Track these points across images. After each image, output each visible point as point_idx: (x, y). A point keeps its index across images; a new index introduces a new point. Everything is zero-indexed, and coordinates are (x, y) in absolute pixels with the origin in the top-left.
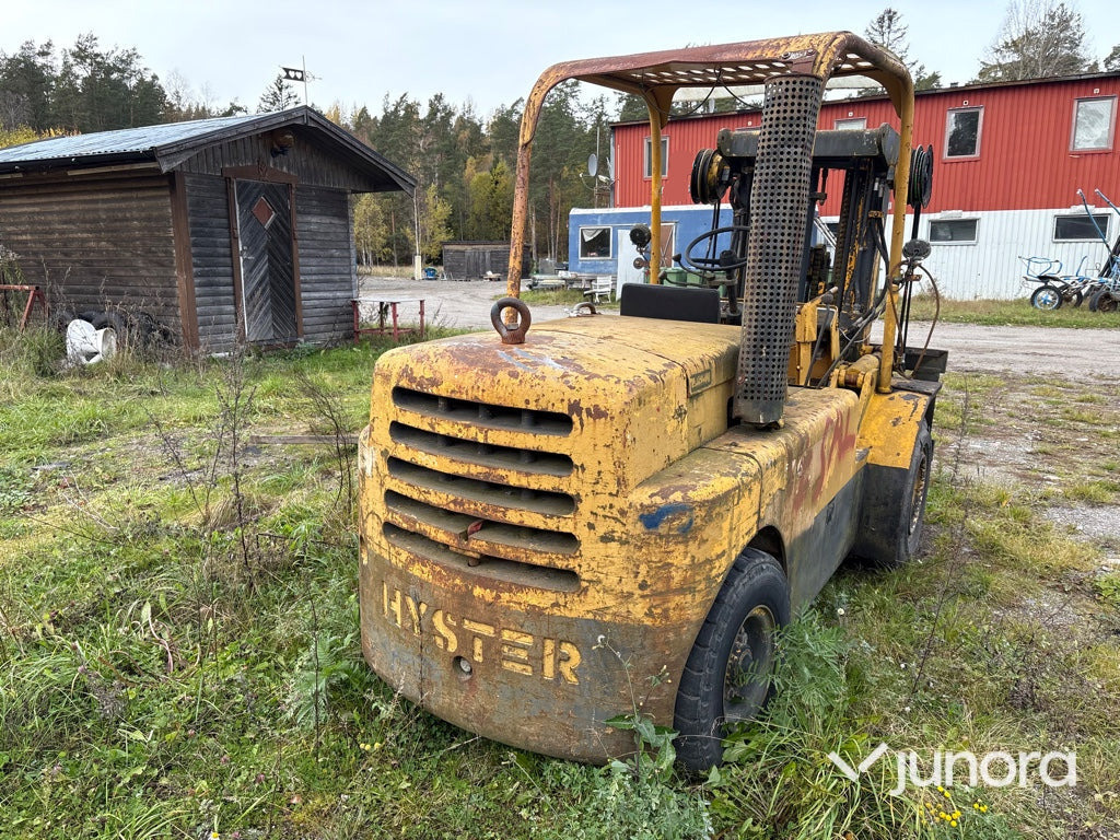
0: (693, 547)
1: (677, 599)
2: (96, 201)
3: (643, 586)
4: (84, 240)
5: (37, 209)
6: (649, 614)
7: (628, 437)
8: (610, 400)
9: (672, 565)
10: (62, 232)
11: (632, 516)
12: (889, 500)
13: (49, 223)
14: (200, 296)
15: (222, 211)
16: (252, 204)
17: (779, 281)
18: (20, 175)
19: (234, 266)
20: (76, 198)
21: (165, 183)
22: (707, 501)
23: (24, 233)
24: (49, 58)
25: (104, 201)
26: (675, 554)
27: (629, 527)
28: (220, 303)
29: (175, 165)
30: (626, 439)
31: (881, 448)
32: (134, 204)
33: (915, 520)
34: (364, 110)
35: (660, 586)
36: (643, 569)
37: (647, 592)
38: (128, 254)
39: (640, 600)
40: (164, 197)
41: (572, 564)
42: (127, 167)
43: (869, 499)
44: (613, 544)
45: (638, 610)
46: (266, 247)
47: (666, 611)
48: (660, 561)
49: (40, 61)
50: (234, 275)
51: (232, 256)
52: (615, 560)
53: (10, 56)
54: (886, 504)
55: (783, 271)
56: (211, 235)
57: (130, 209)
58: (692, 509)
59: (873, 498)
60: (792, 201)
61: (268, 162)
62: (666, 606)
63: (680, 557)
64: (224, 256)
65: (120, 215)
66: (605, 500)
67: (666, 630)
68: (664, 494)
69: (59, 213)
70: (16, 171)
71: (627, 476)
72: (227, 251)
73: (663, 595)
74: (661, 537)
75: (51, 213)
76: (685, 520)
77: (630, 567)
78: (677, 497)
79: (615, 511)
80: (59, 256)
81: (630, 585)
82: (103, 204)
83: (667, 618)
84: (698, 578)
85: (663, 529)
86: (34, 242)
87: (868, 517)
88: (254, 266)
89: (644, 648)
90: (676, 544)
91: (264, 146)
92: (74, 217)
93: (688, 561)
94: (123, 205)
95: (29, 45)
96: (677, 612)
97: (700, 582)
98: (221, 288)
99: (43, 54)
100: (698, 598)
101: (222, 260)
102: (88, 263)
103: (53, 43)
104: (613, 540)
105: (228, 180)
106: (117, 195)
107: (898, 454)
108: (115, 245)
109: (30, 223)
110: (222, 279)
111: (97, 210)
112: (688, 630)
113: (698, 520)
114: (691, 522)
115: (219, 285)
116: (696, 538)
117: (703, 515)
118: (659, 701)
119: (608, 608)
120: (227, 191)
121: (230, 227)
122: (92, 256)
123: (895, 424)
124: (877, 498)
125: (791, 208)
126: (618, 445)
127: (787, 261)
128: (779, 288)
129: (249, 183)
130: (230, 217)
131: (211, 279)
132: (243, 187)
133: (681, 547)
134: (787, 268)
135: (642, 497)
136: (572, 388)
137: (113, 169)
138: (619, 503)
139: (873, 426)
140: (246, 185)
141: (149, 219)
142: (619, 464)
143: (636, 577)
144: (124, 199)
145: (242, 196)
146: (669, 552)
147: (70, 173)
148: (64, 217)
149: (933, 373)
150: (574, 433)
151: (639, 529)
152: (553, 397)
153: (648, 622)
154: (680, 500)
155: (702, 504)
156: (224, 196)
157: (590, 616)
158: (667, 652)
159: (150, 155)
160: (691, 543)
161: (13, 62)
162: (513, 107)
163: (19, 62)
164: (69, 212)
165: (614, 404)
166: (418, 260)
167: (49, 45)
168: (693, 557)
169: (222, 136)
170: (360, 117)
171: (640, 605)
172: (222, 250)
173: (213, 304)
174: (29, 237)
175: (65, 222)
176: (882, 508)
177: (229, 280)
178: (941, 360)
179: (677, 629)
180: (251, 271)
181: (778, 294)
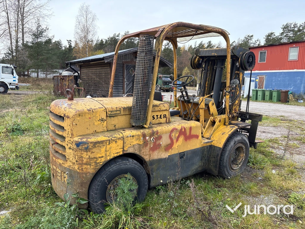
0: (89, 153)
1: (85, 166)
2: (97, 69)
3: (77, 161)
4: (94, 78)
5: (87, 71)
6: (78, 169)
7: (74, 123)
8: (70, 114)
9: (83, 157)
10: (91, 76)
11: (74, 144)
12: (216, 156)
13: (89, 74)
14: (114, 91)
15: (121, 72)
16: (129, 70)
17: (139, 88)
18: (83, 63)
19: (123, 85)
20: (94, 68)
21: (109, 65)
22: (94, 142)
23: (85, 76)
24: (119, 37)
25: (99, 69)
26: (84, 154)
27: (74, 146)
28: (119, 94)
29: (108, 61)
30: (73, 124)
31: (216, 141)
32: (103, 70)
33: (240, 166)
34: (191, 46)
35: (80, 162)
36: (77, 157)
37: (78, 163)
38: (102, 81)
39: (76, 165)
40: (108, 68)
41: (65, 154)
42: (100, 62)
43: (211, 155)
44: (71, 150)
45: (76, 167)
46: (132, 80)
47: (82, 169)
48: (80, 156)
49: (117, 38)
50: (123, 87)
51: (123, 82)
52: (72, 154)
53: (111, 37)
54: (215, 158)
55: (140, 86)
56: (118, 77)
57: (102, 71)
58: (88, 143)
59: (212, 155)
60: (143, 68)
61: (134, 60)
62: (82, 167)
63: (86, 155)
64: (121, 82)
65: (101, 72)
66: (69, 139)
67: (83, 174)
68: (81, 139)
69: (91, 72)
70: (82, 63)
71: (73, 133)
72: (122, 81)
73: (82, 164)
74: (80, 149)
75: (89, 72)
76: (86, 146)
77: (74, 156)
78: (84, 140)
79: (71, 141)
80: (90, 82)
81: (74, 161)
82: (98, 70)
83: (83, 170)
84: (91, 162)
85: (80, 147)
86: (86, 78)
87: (210, 161)
88: (128, 85)
89: (78, 177)
90: (84, 152)
91: (134, 56)
92: (93, 73)
93: (88, 157)
94: (102, 70)
95: (115, 34)
96: (85, 169)
97: (92, 163)
98: (120, 90)
99: (118, 36)
100: (92, 167)
101: (120, 83)
102: (95, 83)
103: (120, 34)
104: (71, 149)
105: (123, 64)
106: (101, 68)
107: (220, 143)
108: (100, 79)
109: (86, 74)
110: (120, 88)
111: (97, 71)
112: (89, 175)
113: (90, 147)
114: (88, 147)
115: (119, 89)
116: (90, 151)
117: (92, 145)
118: (82, 192)
119: (71, 166)
120: (123, 67)
121: (123, 76)
122: (96, 82)
123: (223, 134)
124: (213, 156)
125: (142, 69)
126: (71, 125)
127: (141, 83)
128: (139, 90)
129: (129, 65)
130: (123, 73)
131: (117, 88)
132: (127, 66)
133: (86, 153)
134: (141, 85)
135: (76, 139)
136: (65, 110)
137: (98, 62)
138: (72, 140)
139: (217, 134)
140: (128, 65)
141: (106, 73)
142: (72, 130)
143: (75, 159)
144: (102, 69)
145: (127, 68)
146: (82, 154)
147: (91, 63)
148: (92, 73)
149: (257, 121)
150: (65, 121)
151: (75, 147)
152: (62, 112)
153: (78, 171)
154: (85, 141)
155: (91, 143)
156: (122, 68)
157: (68, 167)
158: (83, 179)
159: (103, 59)
160: (88, 152)
161: (112, 38)
162: (232, 43)
163: (113, 38)
164: (92, 72)
165: (71, 115)
166: (198, 85)
167: (119, 34)
168: (89, 156)
169: (120, 54)
170: (190, 48)
171: (76, 166)
172: (121, 81)
173: (117, 94)
174: (85, 77)
175: (92, 74)
176: (214, 159)
177: (122, 88)
178: (259, 117)
179: (86, 174)
180: (127, 86)
181: (139, 92)
